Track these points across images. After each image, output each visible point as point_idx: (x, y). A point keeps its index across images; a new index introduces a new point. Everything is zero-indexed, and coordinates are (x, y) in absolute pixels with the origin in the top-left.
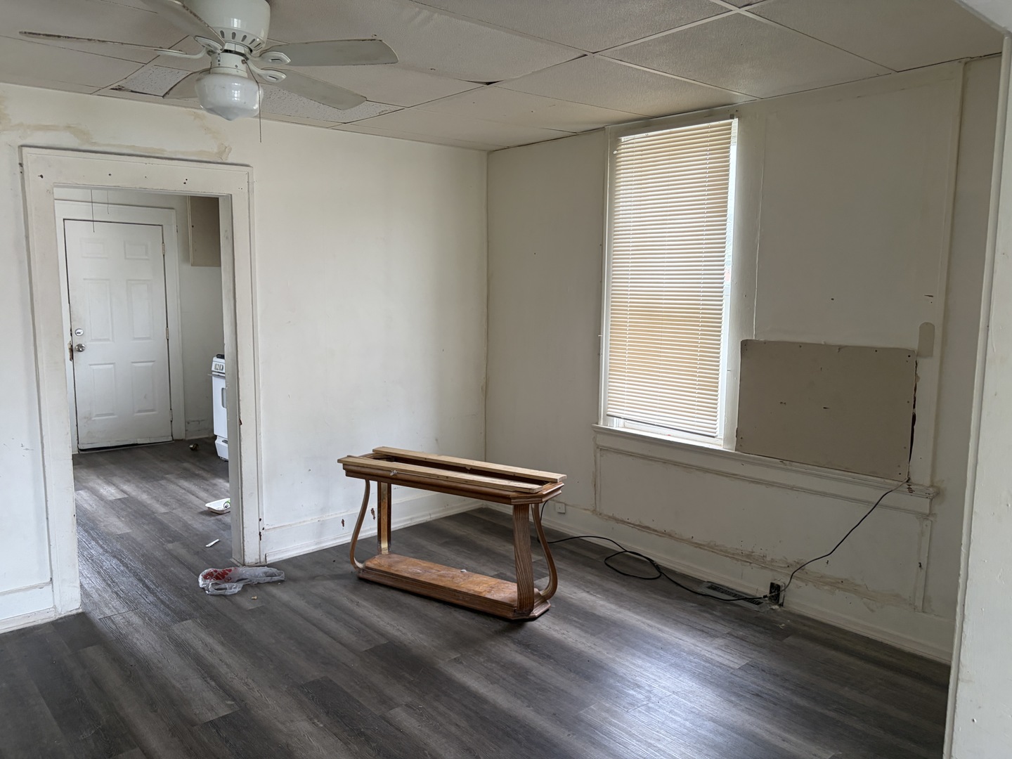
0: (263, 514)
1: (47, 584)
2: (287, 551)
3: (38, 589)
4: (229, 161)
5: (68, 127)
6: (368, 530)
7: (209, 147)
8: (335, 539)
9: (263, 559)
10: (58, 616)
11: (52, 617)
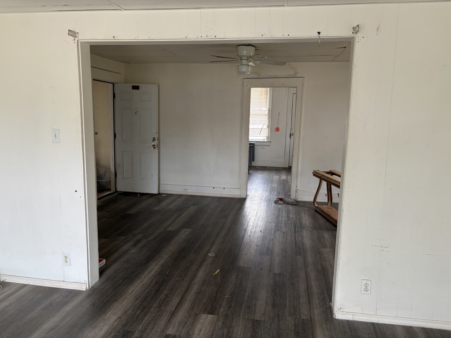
0: (298, 185)
1: (239, 188)
2: (305, 199)
3: (237, 189)
4: (298, 76)
5: (255, 73)
6: (336, 200)
7: (292, 73)
8: (322, 200)
9: (296, 199)
10: (241, 197)
11: (239, 197)
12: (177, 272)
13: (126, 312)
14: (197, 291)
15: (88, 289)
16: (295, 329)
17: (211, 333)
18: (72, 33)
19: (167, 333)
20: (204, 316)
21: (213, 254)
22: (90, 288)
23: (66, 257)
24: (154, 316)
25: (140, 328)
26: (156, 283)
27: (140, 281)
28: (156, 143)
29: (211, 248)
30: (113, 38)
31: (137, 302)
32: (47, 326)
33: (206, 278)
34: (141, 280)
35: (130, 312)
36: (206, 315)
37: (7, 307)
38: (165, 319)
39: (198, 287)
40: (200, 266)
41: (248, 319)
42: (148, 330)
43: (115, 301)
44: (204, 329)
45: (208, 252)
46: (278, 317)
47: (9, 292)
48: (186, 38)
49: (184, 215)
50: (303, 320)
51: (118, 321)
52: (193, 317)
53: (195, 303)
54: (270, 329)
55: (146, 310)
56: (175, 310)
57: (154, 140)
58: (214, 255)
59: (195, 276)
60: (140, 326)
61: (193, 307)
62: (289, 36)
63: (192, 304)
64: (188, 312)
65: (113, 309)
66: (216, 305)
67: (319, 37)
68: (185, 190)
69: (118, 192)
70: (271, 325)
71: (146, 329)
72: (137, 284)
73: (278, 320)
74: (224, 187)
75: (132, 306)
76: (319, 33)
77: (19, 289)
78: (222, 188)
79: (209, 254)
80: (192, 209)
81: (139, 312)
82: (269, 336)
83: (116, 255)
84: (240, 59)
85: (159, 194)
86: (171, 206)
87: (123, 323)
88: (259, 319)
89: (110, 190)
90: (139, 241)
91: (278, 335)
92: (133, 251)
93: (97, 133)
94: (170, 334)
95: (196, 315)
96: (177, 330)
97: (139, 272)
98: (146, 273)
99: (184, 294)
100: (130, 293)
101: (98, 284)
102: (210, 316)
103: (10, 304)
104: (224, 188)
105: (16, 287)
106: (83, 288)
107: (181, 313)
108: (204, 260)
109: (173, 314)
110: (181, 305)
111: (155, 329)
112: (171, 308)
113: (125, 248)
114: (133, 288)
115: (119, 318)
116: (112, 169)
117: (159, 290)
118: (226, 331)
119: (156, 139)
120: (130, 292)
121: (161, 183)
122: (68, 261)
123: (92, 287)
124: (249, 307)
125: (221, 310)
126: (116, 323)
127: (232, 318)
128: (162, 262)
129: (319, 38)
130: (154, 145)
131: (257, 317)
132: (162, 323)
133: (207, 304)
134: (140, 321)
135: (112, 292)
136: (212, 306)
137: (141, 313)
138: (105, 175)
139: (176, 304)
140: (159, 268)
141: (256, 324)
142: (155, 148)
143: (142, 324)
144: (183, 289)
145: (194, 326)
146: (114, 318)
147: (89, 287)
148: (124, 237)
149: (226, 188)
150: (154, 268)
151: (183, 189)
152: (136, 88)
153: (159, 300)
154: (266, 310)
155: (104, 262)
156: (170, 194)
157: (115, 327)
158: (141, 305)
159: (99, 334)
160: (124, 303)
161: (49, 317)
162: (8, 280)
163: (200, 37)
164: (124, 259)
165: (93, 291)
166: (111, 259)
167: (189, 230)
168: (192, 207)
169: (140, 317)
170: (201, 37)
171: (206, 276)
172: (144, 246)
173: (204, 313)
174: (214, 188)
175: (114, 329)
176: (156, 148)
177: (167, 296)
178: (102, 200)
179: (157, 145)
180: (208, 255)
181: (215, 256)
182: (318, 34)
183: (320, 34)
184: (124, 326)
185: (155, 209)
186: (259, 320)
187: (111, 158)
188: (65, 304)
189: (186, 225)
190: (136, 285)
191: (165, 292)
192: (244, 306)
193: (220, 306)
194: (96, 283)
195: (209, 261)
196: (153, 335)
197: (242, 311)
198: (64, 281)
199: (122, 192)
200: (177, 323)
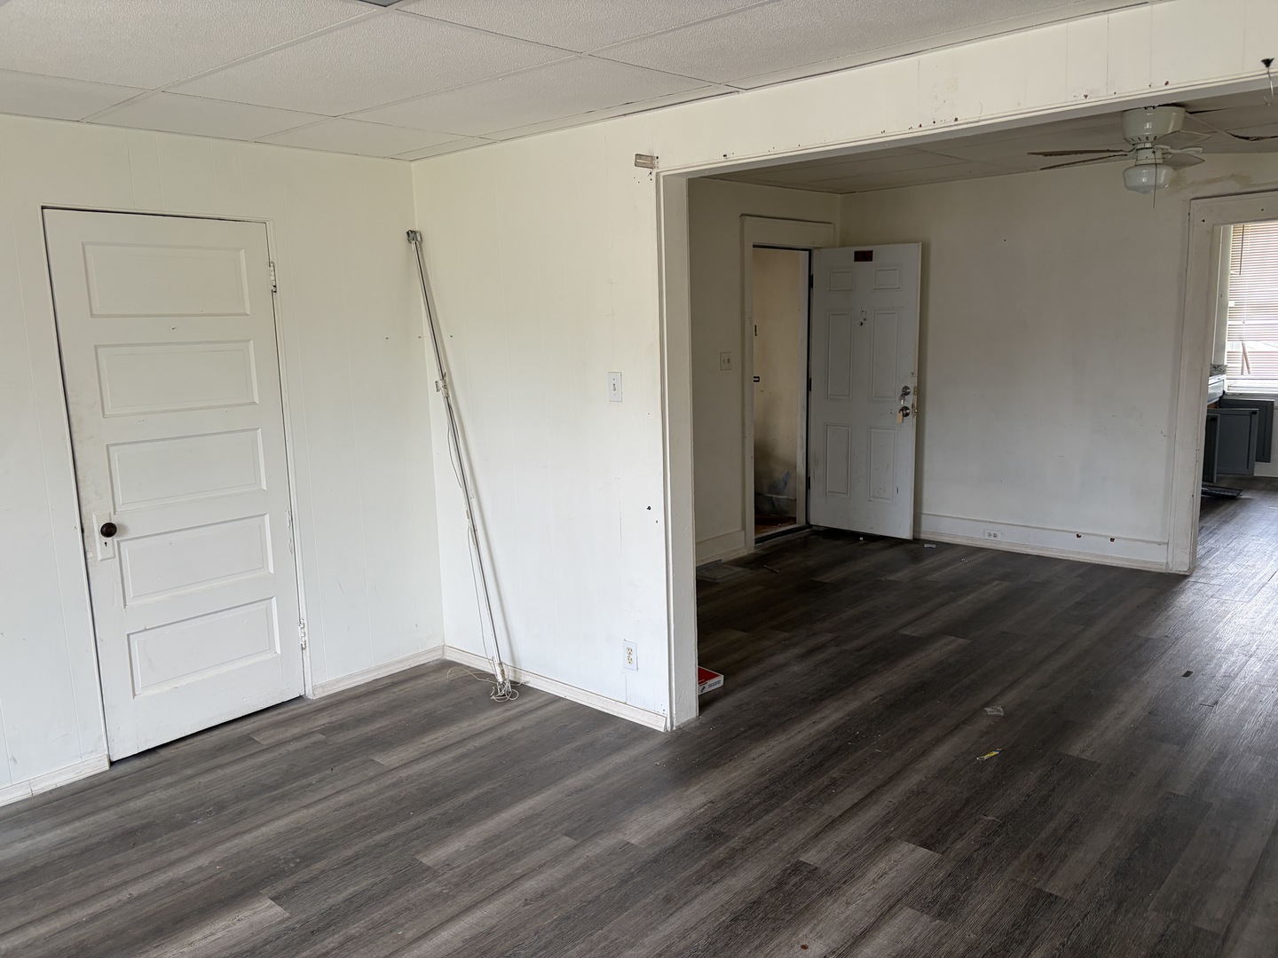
1: (1164, 543)
3: (1156, 545)
10: (1168, 571)
11: (1163, 569)
12: (882, 734)
13: (730, 794)
14: (915, 787)
15: (669, 729)
16: (1156, 945)
17: (906, 889)
18: (644, 161)
19: (801, 859)
20: (906, 847)
21: (999, 711)
22: (674, 728)
23: (630, 651)
24: (787, 818)
25: (747, 832)
26: (821, 749)
27: (784, 738)
28: (910, 400)
29: (1001, 693)
30: (724, 159)
31: (762, 779)
32: (572, 782)
33: (952, 763)
34: (788, 737)
35: (737, 796)
36: (912, 846)
37: (517, 731)
38: (809, 829)
39: (921, 780)
40: (951, 732)
41: (1024, 884)
42: (762, 842)
43: (716, 766)
44: (892, 874)
45: (987, 704)
46: (1120, 904)
47: (527, 706)
48: (884, 135)
49: (961, 602)
50: (1198, 930)
51: (706, 807)
52: (879, 839)
53: (897, 813)
54: (1078, 925)
55: (774, 800)
56: (840, 816)
57: (905, 393)
58: (1002, 715)
59: (924, 753)
60: (749, 830)
61: (889, 822)
62: (1168, 87)
63: (888, 814)
64: (871, 829)
65: (706, 781)
66: (950, 830)
67: (1268, 73)
68: (990, 535)
69: (814, 528)
70: (1085, 916)
71: (758, 838)
72: (775, 743)
73: (1115, 911)
74: (1113, 536)
75: (747, 786)
76: (1267, 62)
77: (546, 705)
78: (1106, 537)
79: (988, 709)
80: (993, 590)
81: (756, 801)
82: (1066, 939)
83: (753, 671)
84: (1132, 147)
85: (916, 540)
86: (936, 576)
87: (714, 816)
88: (1058, 894)
89: (794, 520)
90: (820, 648)
91: (1093, 944)
92: (796, 668)
93: (758, 378)
94: (808, 862)
95: (888, 840)
96: (827, 860)
97: (791, 719)
98: (806, 723)
99: (878, 788)
100: (754, 759)
101: (693, 725)
102: (922, 852)
103: (524, 729)
104: (1112, 540)
105: (544, 698)
106: (660, 724)
107: (852, 828)
108: (967, 721)
109: (832, 824)
110: (860, 810)
111: (777, 844)
112: (830, 810)
113: (780, 659)
114: (763, 749)
115: (712, 802)
116: (801, 469)
117: (821, 764)
118: (947, 893)
119: (912, 390)
120: (753, 756)
121: (925, 510)
122: (634, 660)
123: (679, 728)
124: (1041, 858)
125: (959, 845)
126: (702, 810)
127: (979, 870)
128: (854, 705)
129: (1267, 76)
130: (907, 408)
131: (1053, 888)
132: (799, 836)
133: (927, 823)
134: (753, 819)
135: (715, 748)
136: (939, 830)
137: (760, 804)
138: (786, 484)
139: (848, 805)
140: (841, 718)
141: (1042, 901)
142: (907, 415)
143: (752, 827)
144: (880, 777)
145: (870, 861)
146: (701, 799)
147: (672, 725)
148: (786, 635)
149: (1118, 538)
150: (832, 715)
151: (986, 534)
152: (863, 256)
153: (810, 788)
154: (1090, 878)
155: (719, 682)
156: (948, 544)
157: (697, 817)
158: (767, 787)
159: (661, 823)
160: (732, 775)
161: (581, 767)
162: (533, 683)
163: (916, 127)
164: (769, 682)
165: (679, 736)
166: (741, 677)
167: (961, 641)
168: (998, 582)
169: (756, 811)
170: (921, 126)
171: (954, 759)
172: (827, 661)
173: (908, 841)
174: (1078, 536)
175: (693, 821)
176: (910, 416)
177: (834, 782)
178: (768, 543)
179: (913, 406)
180: (985, 711)
181: (1004, 717)
182: (1263, 66)
183: (1272, 64)
184: (716, 820)
185: (891, 578)
186: (1057, 897)
187: (799, 440)
188: (618, 749)
189: (955, 628)
190: (773, 743)
191: (835, 773)
192: (1027, 851)
193: (961, 835)
194: (689, 723)
195: (982, 724)
196: (768, 854)
197: (1016, 863)
198: (625, 703)
199: (821, 529)
200: (833, 846)
